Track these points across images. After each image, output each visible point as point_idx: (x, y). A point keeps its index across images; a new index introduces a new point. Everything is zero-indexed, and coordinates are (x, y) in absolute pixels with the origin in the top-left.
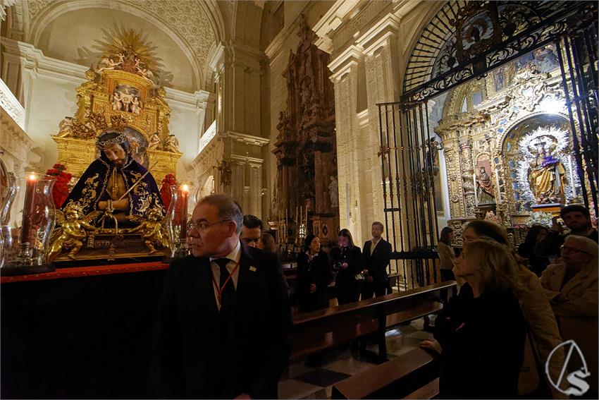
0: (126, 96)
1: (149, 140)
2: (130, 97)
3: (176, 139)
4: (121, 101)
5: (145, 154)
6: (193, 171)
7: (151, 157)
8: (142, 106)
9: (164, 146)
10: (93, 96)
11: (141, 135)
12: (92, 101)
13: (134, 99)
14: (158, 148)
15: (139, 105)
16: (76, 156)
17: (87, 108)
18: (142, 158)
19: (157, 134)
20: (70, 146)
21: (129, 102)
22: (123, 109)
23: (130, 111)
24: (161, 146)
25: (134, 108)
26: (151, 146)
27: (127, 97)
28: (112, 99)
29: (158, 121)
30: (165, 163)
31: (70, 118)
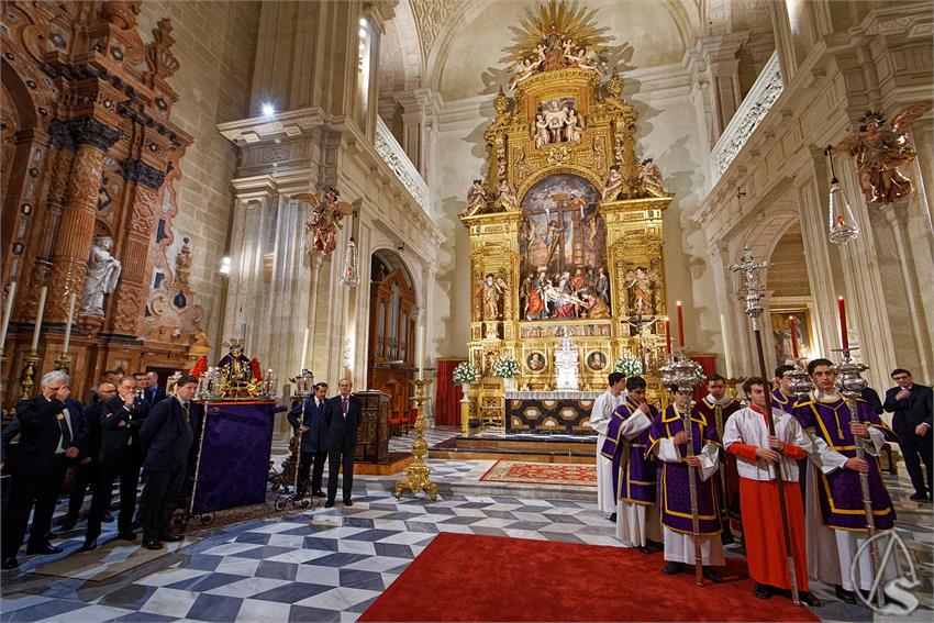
0: (555, 115)
1: (601, 184)
2: (561, 115)
3: (654, 168)
4: (548, 128)
5: (598, 215)
6: (698, 232)
7: (610, 217)
8: (582, 124)
9: (632, 188)
10: (506, 138)
11: (586, 182)
12: (506, 146)
13: (568, 116)
14: (620, 197)
15: (578, 125)
16: (492, 242)
17: (500, 160)
18: (593, 225)
19: (617, 168)
20: (483, 228)
21: (561, 124)
22: (552, 140)
23: (564, 139)
24: (626, 190)
25: (569, 132)
26: (609, 196)
27: (555, 117)
28: (534, 129)
29: (614, 143)
30: (637, 225)
31: (480, 182)
